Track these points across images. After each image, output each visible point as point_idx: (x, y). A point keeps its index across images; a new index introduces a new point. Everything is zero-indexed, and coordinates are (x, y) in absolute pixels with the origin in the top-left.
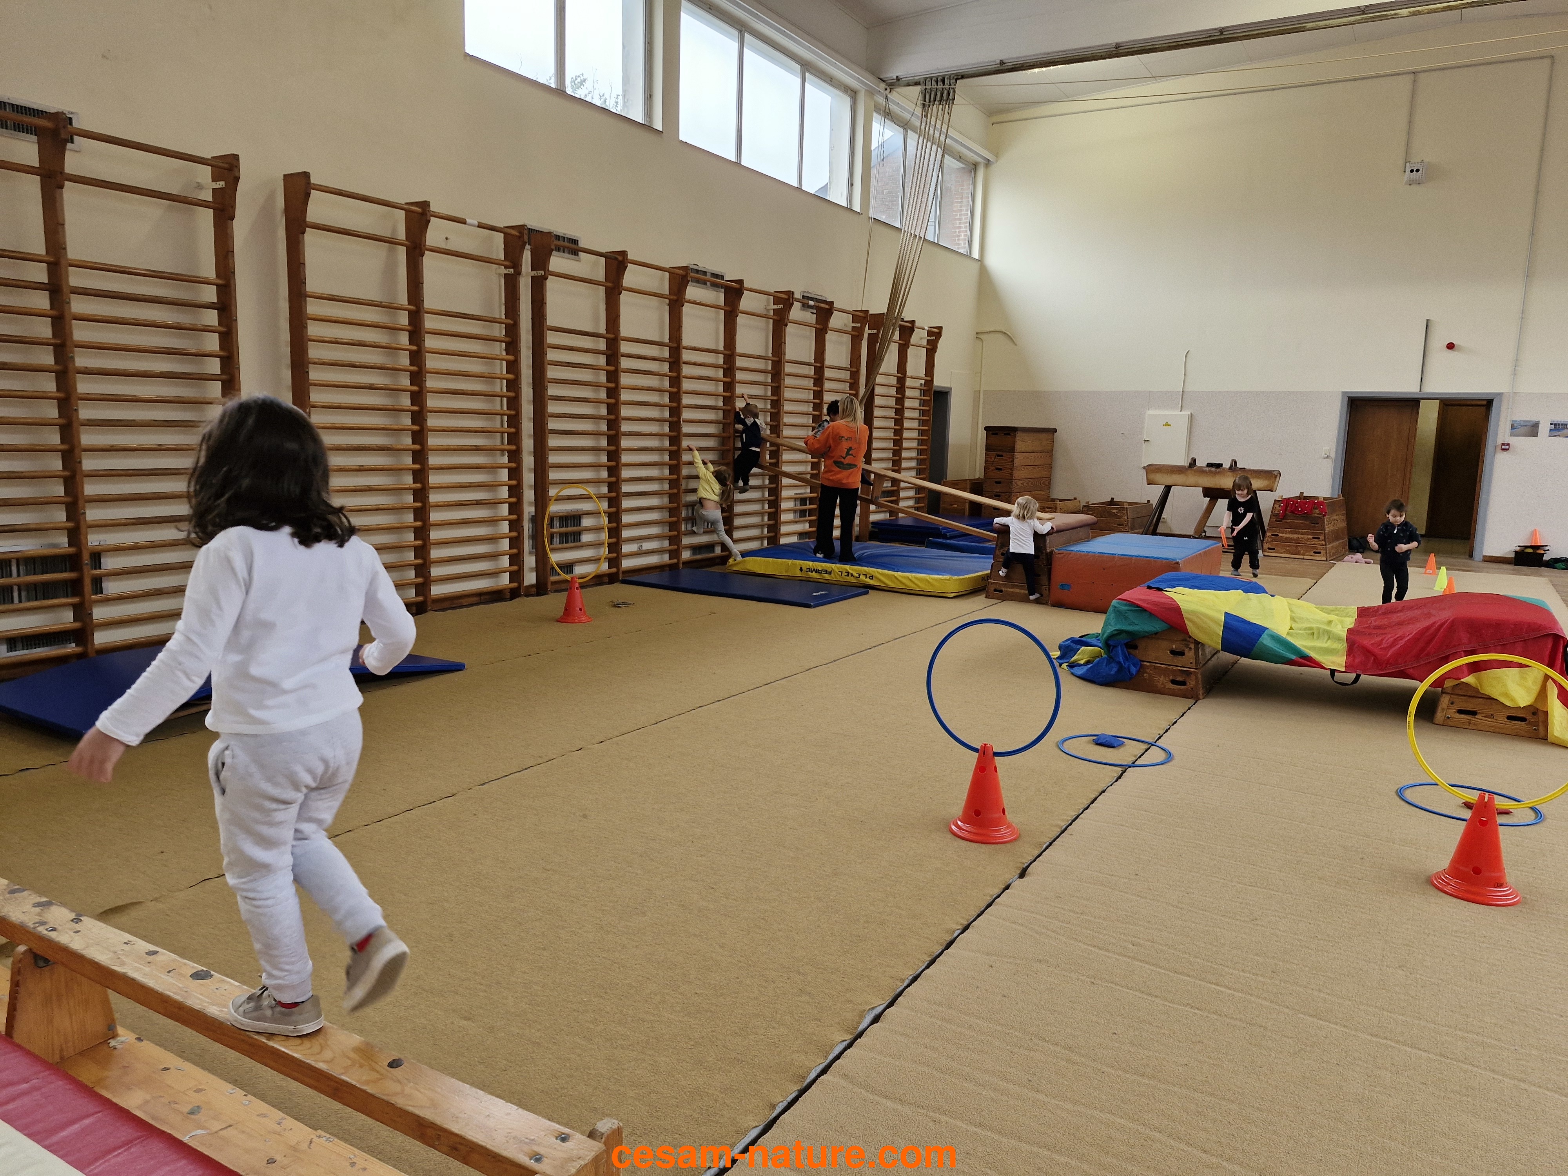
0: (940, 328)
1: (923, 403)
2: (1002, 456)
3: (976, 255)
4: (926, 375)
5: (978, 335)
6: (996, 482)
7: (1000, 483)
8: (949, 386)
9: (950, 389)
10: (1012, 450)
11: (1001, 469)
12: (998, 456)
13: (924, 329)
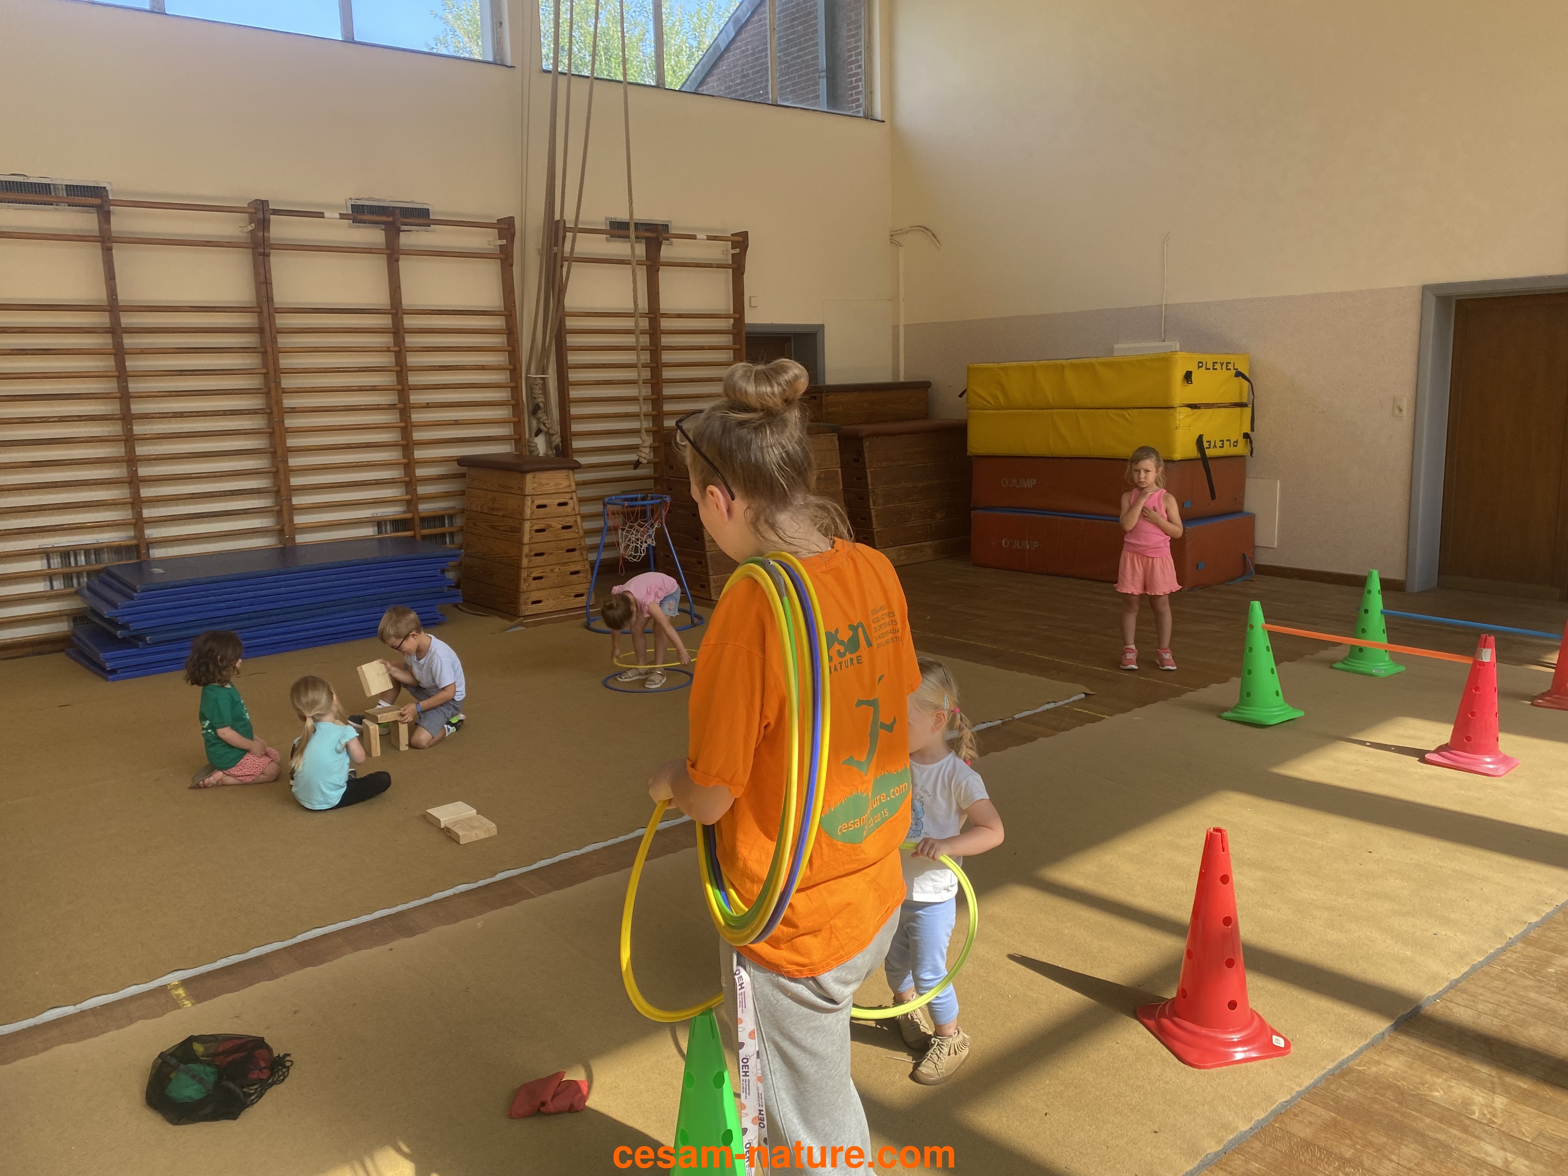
0: (743, 235)
3: (878, 112)
4: (734, 311)
5: (895, 238)
8: (823, 321)
9: (822, 326)
13: (694, 237)
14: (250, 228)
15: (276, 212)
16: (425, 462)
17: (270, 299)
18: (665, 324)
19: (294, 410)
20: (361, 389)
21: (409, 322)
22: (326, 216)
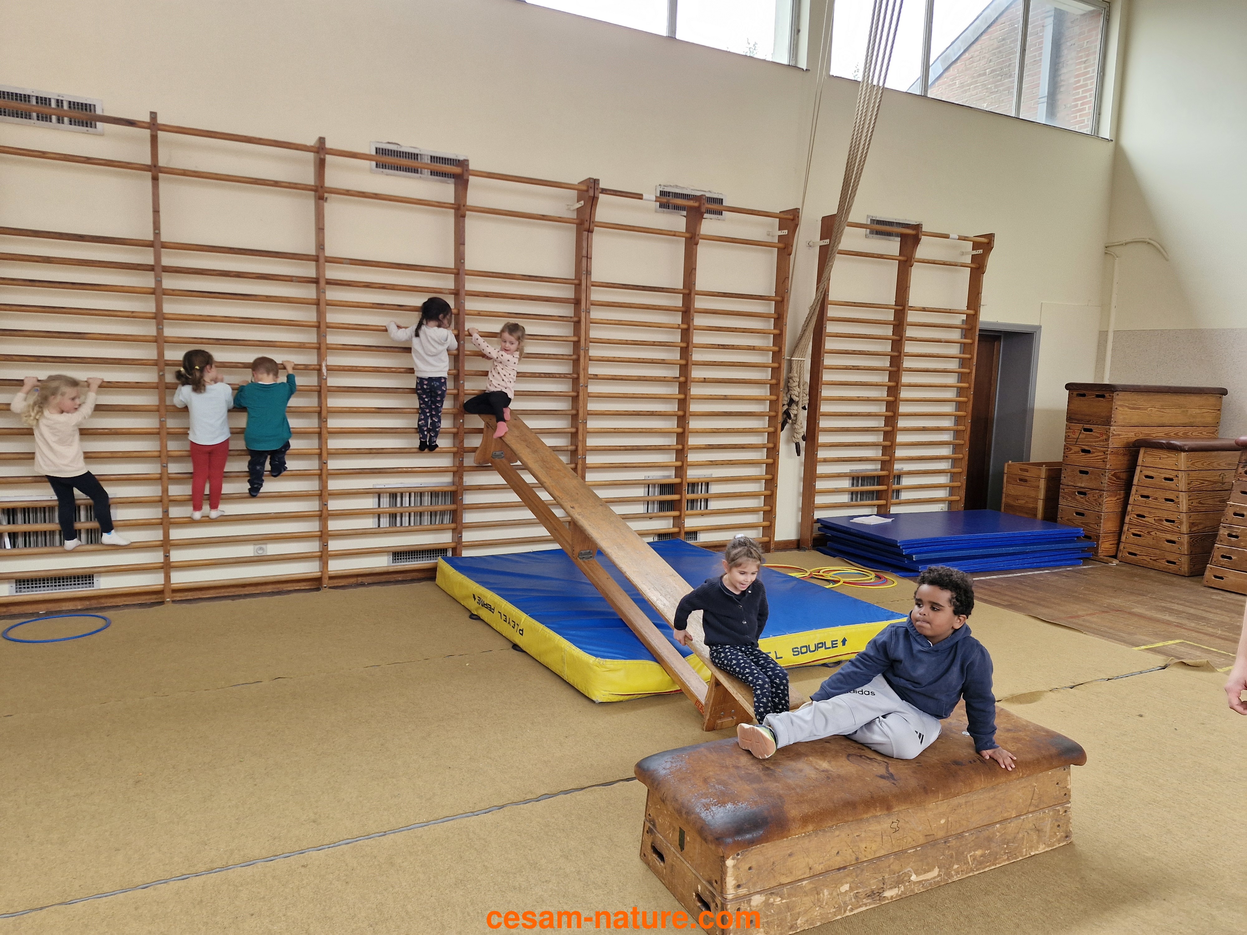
0: (990, 237)
1: (965, 347)
2: (1091, 430)
3: (1106, 131)
4: (968, 308)
5: (1108, 250)
6: (1082, 472)
7: (1086, 473)
8: (1036, 323)
9: (1040, 327)
10: (1107, 421)
11: (1088, 452)
12: (1086, 430)
13: (946, 236)
14: (578, 205)
15: (604, 191)
16: (697, 432)
17: (588, 273)
18: (911, 317)
19: (596, 377)
20: (653, 362)
21: (700, 303)
22: (644, 197)
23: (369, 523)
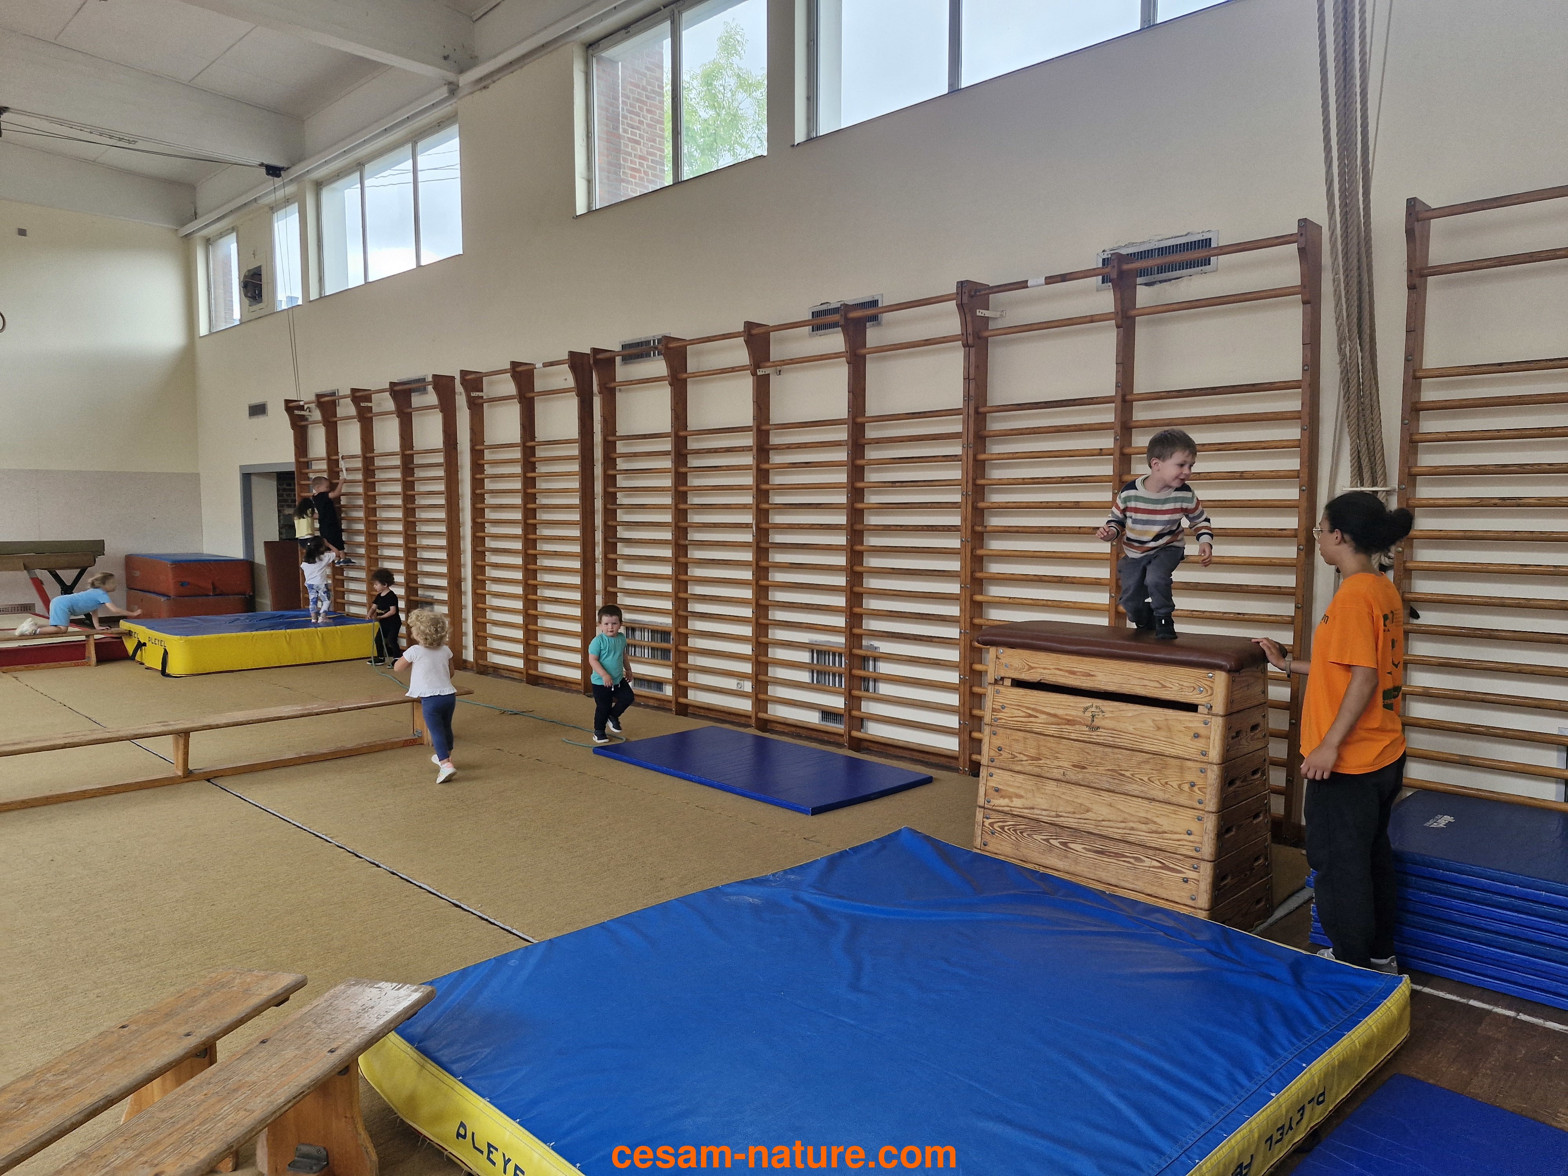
19: (995, 530)
22: (1029, 284)
23: (804, 676)
